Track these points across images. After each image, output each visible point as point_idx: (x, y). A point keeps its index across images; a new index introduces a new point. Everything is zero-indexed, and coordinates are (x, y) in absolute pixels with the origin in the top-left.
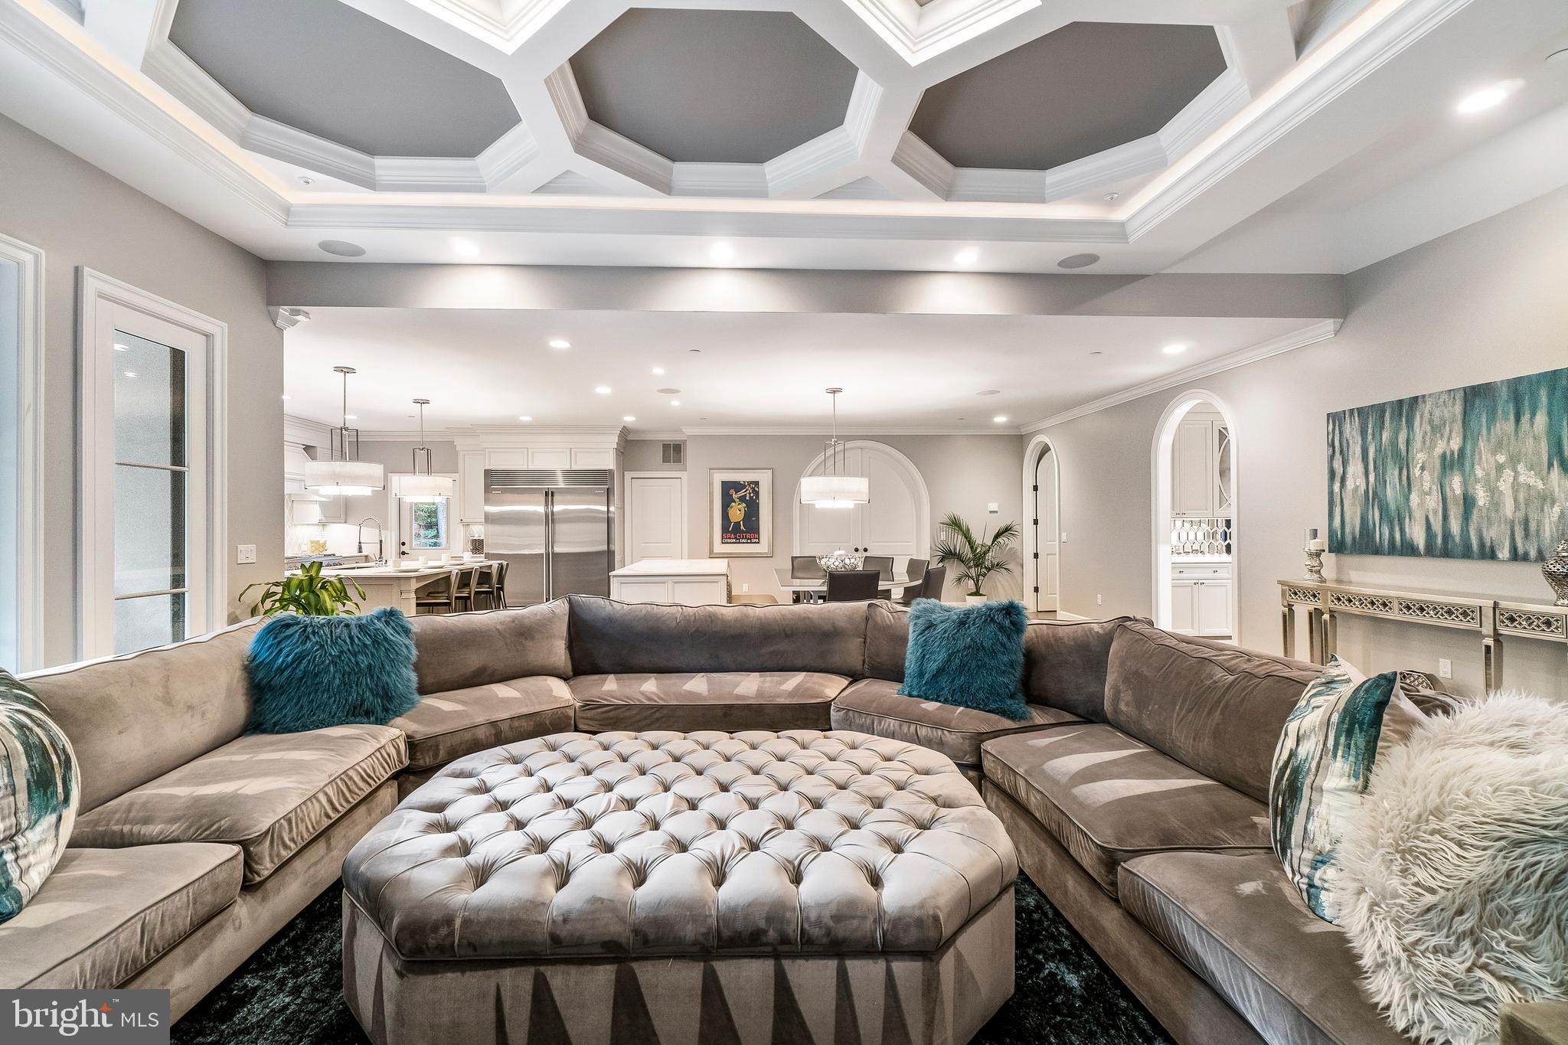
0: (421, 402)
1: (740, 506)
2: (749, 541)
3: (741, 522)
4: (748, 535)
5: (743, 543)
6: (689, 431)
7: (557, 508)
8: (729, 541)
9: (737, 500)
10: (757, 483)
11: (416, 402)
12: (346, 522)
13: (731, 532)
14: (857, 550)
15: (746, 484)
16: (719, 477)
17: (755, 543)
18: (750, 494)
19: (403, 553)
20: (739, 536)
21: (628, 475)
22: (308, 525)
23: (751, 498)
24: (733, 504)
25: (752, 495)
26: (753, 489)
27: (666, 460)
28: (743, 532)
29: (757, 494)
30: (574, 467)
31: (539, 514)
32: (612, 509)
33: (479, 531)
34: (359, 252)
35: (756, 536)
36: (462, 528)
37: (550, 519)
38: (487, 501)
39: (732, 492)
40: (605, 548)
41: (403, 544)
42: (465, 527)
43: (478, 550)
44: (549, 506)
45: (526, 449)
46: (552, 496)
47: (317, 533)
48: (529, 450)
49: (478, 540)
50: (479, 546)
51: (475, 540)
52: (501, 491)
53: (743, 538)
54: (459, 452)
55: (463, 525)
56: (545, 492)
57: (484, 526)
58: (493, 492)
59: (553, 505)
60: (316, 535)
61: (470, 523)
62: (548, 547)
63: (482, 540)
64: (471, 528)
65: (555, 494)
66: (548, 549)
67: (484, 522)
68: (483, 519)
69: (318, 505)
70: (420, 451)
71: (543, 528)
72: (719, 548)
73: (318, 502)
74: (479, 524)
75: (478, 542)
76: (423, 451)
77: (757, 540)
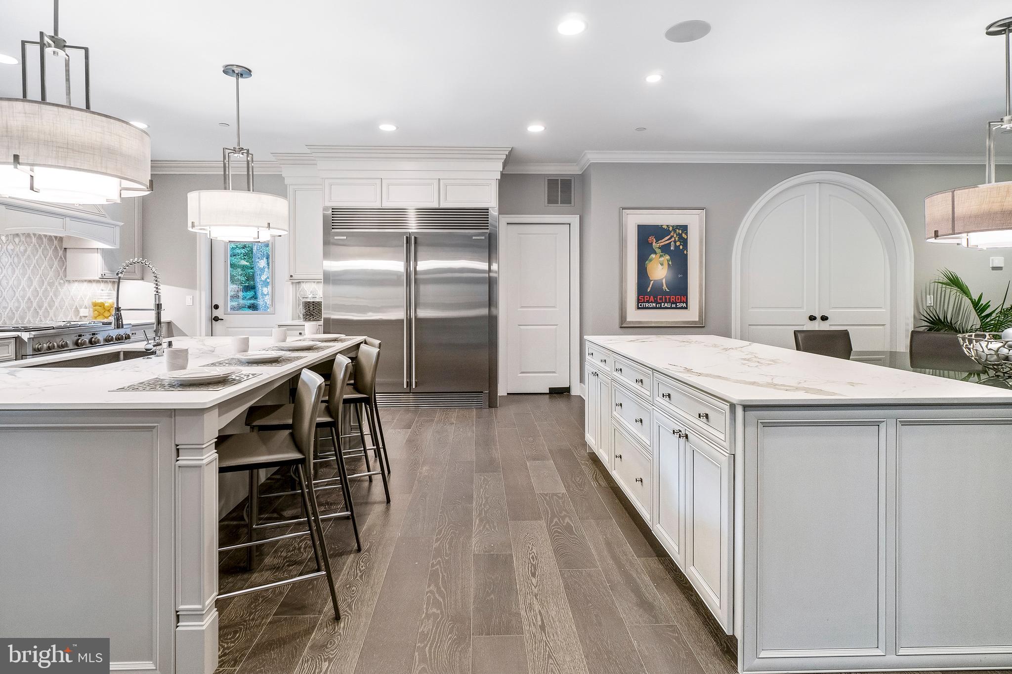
0: (237, 70)
1: (662, 259)
2: (674, 306)
4: (673, 299)
5: (666, 308)
6: (593, 157)
8: (647, 305)
9: (658, 251)
10: (685, 228)
11: (228, 70)
12: (143, 279)
14: (813, 318)
15: (671, 229)
16: (634, 220)
17: (682, 308)
18: (675, 242)
19: (216, 319)
20: (661, 299)
21: (502, 220)
22: (90, 281)
23: (677, 247)
24: (653, 256)
25: (678, 243)
26: (680, 235)
27: (552, 200)
28: (666, 293)
29: (685, 242)
30: (443, 205)
31: (397, 274)
33: (315, 292)
35: (684, 299)
36: (291, 286)
37: (412, 279)
38: (326, 252)
39: (652, 239)
40: (484, 311)
41: (216, 307)
42: (296, 285)
43: (313, 315)
44: (411, 262)
45: (380, 180)
46: (415, 243)
47: (103, 292)
48: (383, 181)
49: (313, 302)
50: (314, 310)
51: (309, 302)
52: (345, 238)
53: (666, 302)
54: (288, 186)
55: (292, 283)
56: (407, 237)
57: (321, 285)
58: (336, 238)
59: (416, 260)
60: (101, 296)
61: (303, 281)
62: (409, 311)
63: (318, 302)
64: (304, 286)
65: (419, 241)
66: (409, 313)
67: (322, 281)
68: (321, 277)
69: (99, 255)
70: (236, 155)
71: (402, 291)
72: (634, 315)
73: (99, 250)
74: (314, 282)
75: (313, 305)
76: (241, 156)
77: (684, 305)
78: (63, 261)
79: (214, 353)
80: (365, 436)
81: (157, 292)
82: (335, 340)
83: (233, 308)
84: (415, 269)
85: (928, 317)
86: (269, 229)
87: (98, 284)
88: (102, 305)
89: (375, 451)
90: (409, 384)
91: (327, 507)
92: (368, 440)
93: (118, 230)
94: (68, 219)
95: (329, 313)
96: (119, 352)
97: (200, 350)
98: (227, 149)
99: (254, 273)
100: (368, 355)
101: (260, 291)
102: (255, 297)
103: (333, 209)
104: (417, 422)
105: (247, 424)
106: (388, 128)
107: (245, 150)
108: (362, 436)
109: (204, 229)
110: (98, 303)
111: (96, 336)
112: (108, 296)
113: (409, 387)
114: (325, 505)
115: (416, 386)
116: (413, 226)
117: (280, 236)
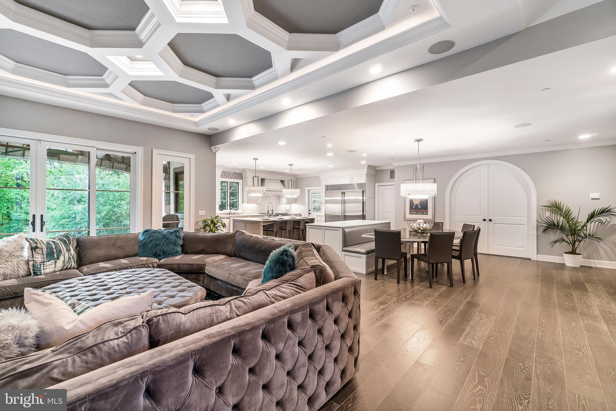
2: (423, 213)
3: (419, 205)
4: (422, 211)
5: (420, 214)
7: (346, 198)
8: (413, 213)
12: (296, 203)
13: (414, 209)
14: (484, 220)
17: (426, 214)
19: (310, 213)
20: (418, 211)
21: (377, 184)
27: (389, 177)
28: (420, 209)
30: (352, 183)
31: (340, 200)
32: (364, 198)
34: (218, 130)
35: (426, 211)
38: (326, 196)
40: (362, 214)
53: (420, 212)
54: (321, 179)
56: (342, 192)
65: (345, 193)
72: (409, 216)
77: (427, 213)
78: (280, 199)
85: (547, 222)
88: (287, 209)
103: (325, 186)
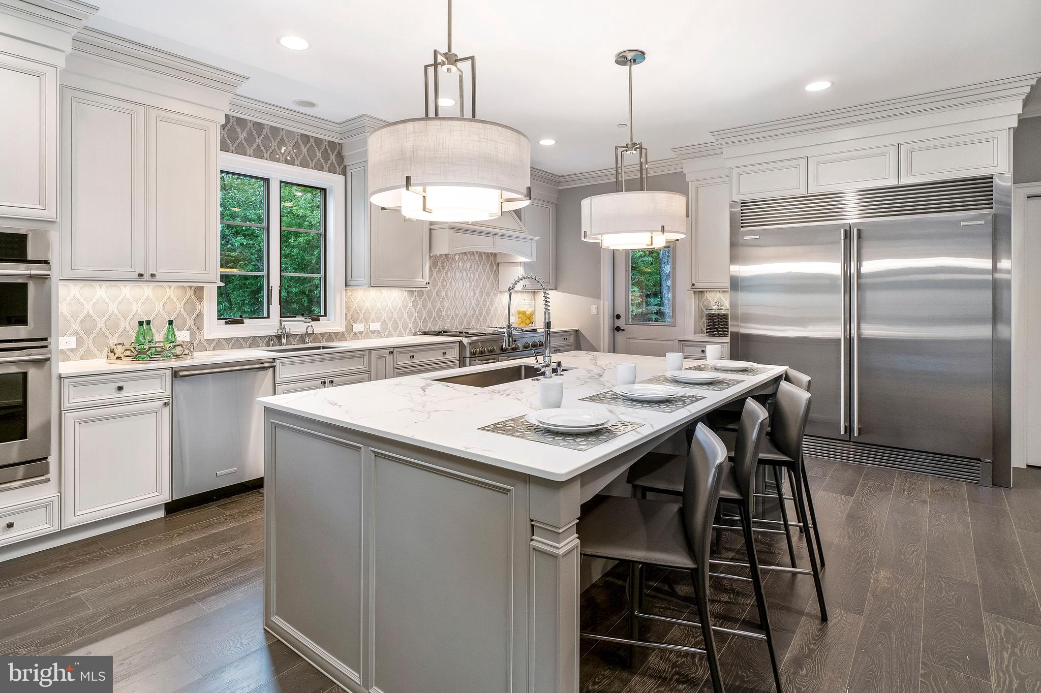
0: (630, 56)
11: (621, 59)
12: (556, 289)
19: (618, 329)
21: (1019, 191)
30: (905, 181)
31: (832, 278)
32: (1004, 262)
33: (720, 302)
36: (693, 295)
41: (618, 317)
42: (699, 295)
43: (717, 329)
44: (852, 263)
45: (805, 160)
46: (859, 237)
47: (525, 301)
48: (810, 160)
49: (718, 314)
50: (719, 324)
51: (713, 314)
52: (758, 237)
54: (690, 183)
55: (695, 292)
56: (846, 231)
57: (727, 295)
58: (746, 238)
59: (859, 260)
60: (524, 305)
61: (708, 290)
62: (848, 326)
63: (724, 314)
64: (708, 296)
65: (864, 235)
66: (848, 330)
67: (729, 290)
68: (728, 285)
69: (521, 267)
70: (628, 152)
71: (839, 299)
73: (521, 264)
74: (719, 291)
75: (718, 318)
76: (634, 152)
79: (601, 379)
80: (785, 500)
81: (547, 309)
82: (745, 370)
83: (635, 317)
84: (859, 271)
86: (663, 233)
87: (522, 294)
88: (524, 313)
89: (800, 528)
90: (849, 429)
91: (732, 596)
92: (790, 506)
93: (535, 244)
94: (497, 237)
95: (737, 326)
96: (521, 367)
97: (589, 373)
98: (619, 147)
99: (661, 278)
100: (793, 399)
101: (666, 296)
102: (661, 304)
103: (742, 203)
104: (863, 486)
105: (628, 482)
106: (819, 86)
107: (638, 145)
108: (781, 500)
109: (596, 239)
110: (522, 312)
111: (517, 342)
112: (529, 305)
113: (848, 433)
114: (730, 594)
115: (859, 433)
116: (852, 215)
117: (678, 240)
